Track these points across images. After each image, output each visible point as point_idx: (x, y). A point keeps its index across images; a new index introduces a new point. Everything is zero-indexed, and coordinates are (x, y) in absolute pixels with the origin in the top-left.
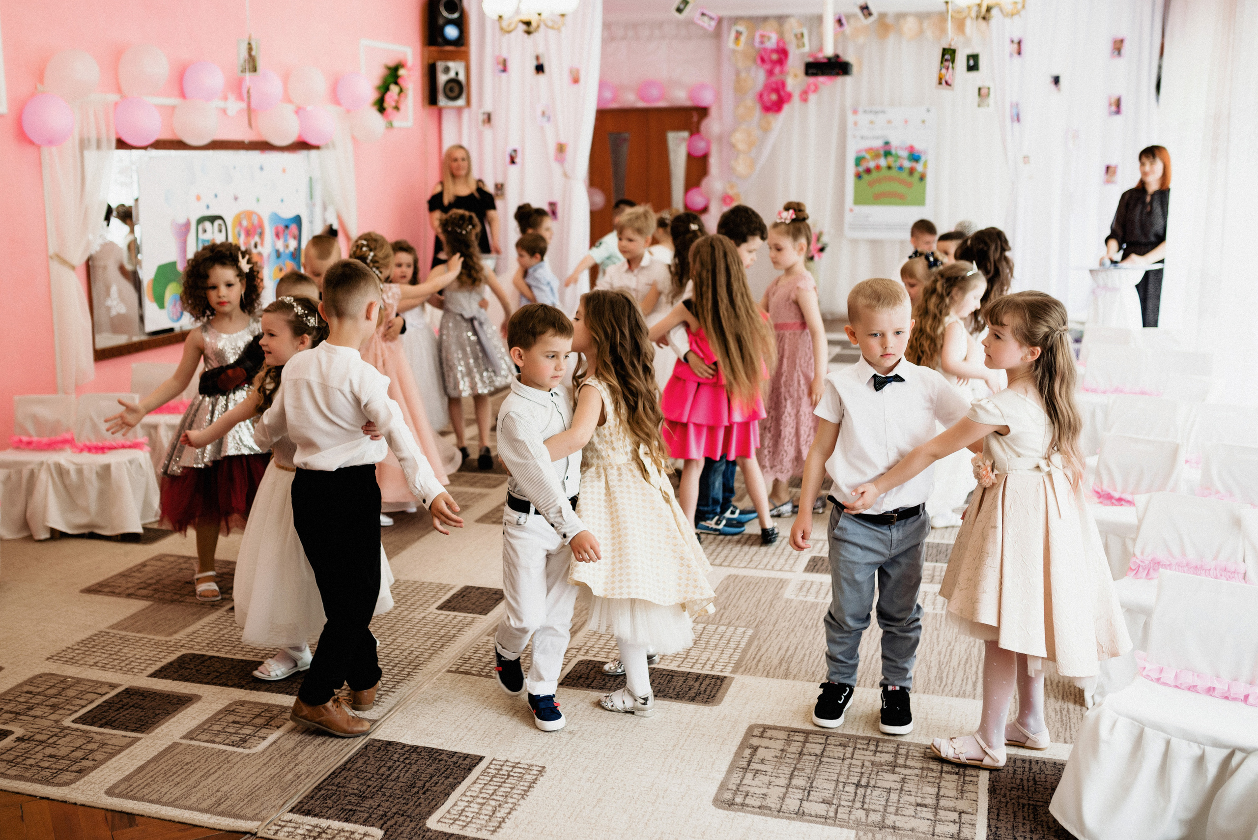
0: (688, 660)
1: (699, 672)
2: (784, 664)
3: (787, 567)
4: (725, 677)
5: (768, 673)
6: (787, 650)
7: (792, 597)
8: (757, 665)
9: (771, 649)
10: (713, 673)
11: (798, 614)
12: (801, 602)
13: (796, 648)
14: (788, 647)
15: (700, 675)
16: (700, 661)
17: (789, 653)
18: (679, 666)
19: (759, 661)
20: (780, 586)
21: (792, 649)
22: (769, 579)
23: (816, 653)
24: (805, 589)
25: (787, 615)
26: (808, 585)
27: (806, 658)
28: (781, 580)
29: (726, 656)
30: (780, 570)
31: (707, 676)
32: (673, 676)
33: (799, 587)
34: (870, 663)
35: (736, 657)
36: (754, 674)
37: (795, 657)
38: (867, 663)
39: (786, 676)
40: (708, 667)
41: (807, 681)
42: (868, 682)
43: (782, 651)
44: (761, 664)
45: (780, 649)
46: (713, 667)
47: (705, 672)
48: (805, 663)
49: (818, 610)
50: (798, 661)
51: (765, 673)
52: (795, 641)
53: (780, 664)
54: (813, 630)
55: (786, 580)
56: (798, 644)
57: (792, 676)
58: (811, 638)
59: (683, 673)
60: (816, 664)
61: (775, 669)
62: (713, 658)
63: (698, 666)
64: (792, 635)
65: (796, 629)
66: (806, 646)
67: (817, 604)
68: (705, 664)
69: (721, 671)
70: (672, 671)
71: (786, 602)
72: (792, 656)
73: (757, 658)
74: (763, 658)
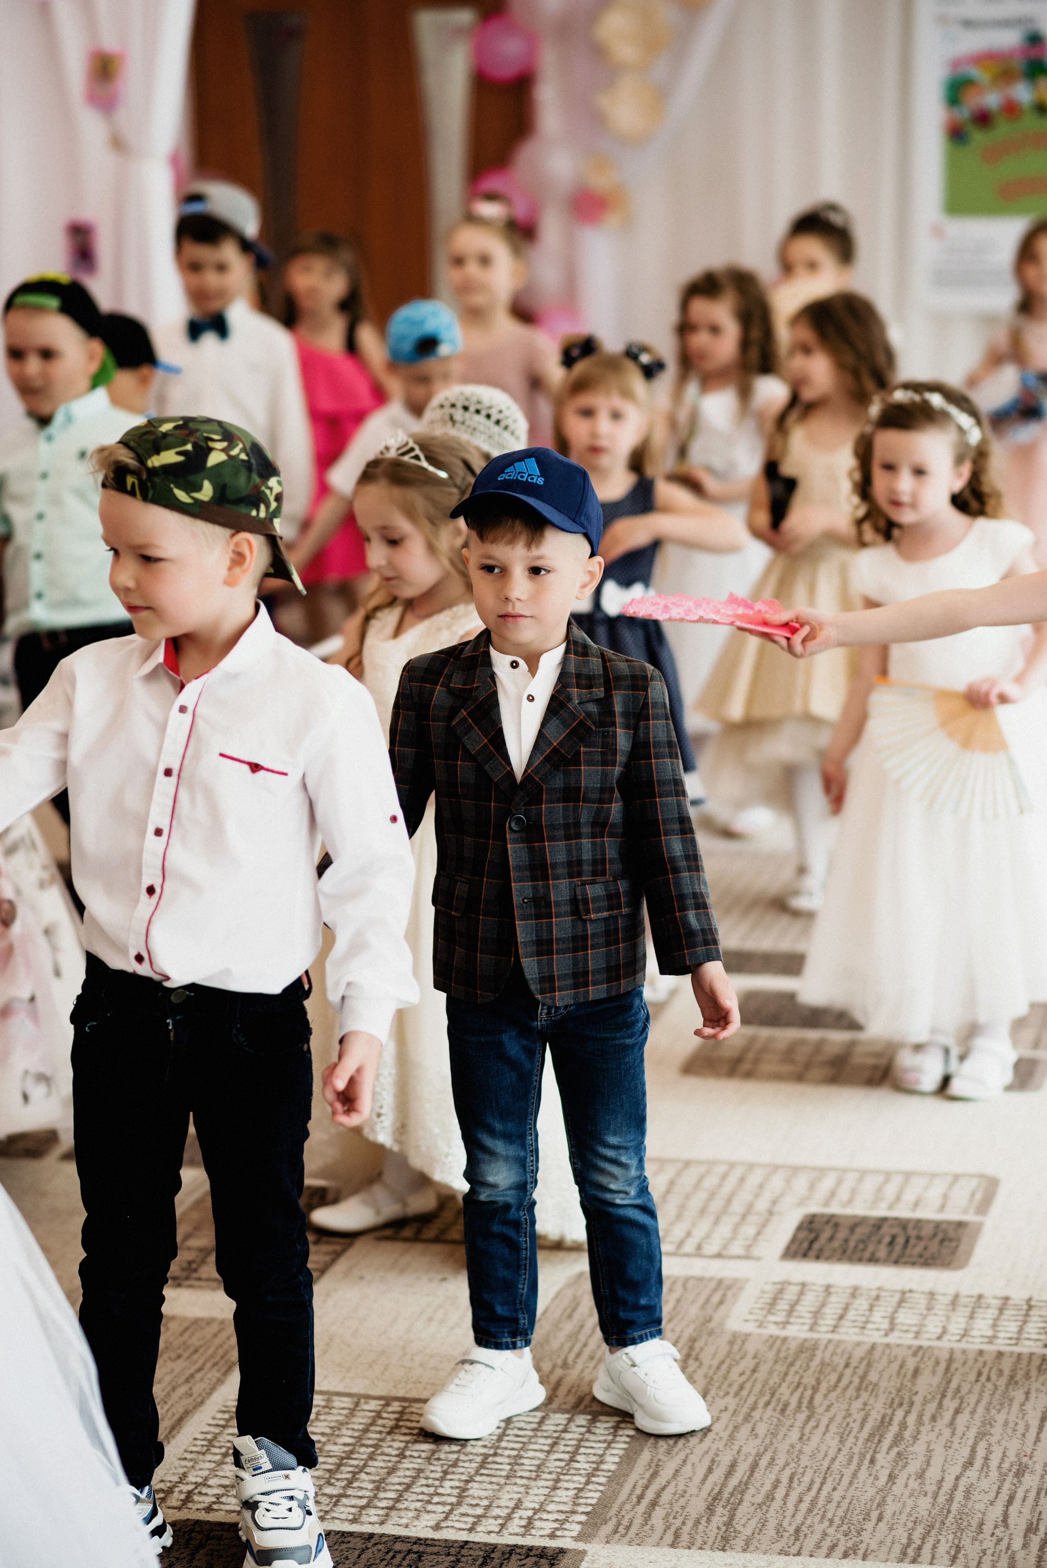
0: (463, 1509)
1: (493, 1539)
2: (719, 1510)
3: (736, 1248)
4: (562, 1551)
5: (677, 1535)
6: (729, 1473)
7: (750, 1328)
8: (648, 1516)
9: (687, 1470)
10: (528, 1541)
11: (764, 1369)
12: (773, 1339)
13: (754, 1466)
14: (733, 1466)
15: (494, 1547)
16: (496, 1512)
17: (734, 1482)
18: (437, 1527)
19: (654, 1504)
20: (716, 1299)
21: (742, 1468)
22: (687, 1280)
23: (806, 1479)
24: (783, 1305)
25: (734, 1375)
26: (791, 1294)
27: (780, 1493)
28: (720, 1282)
29: (564, 1496)
30: (719, 1256)
31: (513, 1549)
32: (420, 1555)
33: (767, 1298)
34: (950, 1500)
35: (593, 1496)
36: (640, 1540)
37: (752, 1490)
38: (941, 1499)
39: (724, 1543)
40: (515, 1525)
41: (783, 1552)
42: (943, 1548)
43: (719, 1473)
44: (659, 1513)
45: (710, 1470)
46: (529, 1525)
47: (507, 1539)
48: (777, 1503)
49: (816, 1362)
50: (759, 1499)
51: (669, 1537)
52: (751, 1448)
53: (711, 1509)
54: (802, 1417)
55: (736, 1280)
56: (759, 1455)
57: (739, 1543)
58: (794, 1435)
59: (448, 1545)
60: (804, 1507)
61: (697, 1522)
62: (530, 1503)
63: (492, 1525)
64: (745, 1430)
65: (756, 1414)
66: (780, 1462)
67: (815, 1347)
68: (509, 1518)
69: (552, 1536)
70: (418, 1541)
71: (731, 1343)
72: (743, 1488)
73: (650, 1495)
74: (666, 1497)
